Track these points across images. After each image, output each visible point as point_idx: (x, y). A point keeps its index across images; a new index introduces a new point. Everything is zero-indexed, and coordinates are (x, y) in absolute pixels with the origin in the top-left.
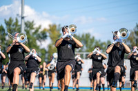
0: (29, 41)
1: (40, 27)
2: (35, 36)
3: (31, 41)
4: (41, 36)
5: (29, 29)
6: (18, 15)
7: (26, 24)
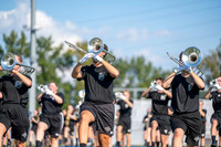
0: (43, 70)
1: (61, 47)
2: (54, 62)
3: (47, 70)
4: (64, 61)
5: (43, 50)
6: (25, 27)
7: (38, 41)
